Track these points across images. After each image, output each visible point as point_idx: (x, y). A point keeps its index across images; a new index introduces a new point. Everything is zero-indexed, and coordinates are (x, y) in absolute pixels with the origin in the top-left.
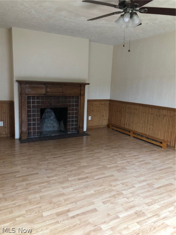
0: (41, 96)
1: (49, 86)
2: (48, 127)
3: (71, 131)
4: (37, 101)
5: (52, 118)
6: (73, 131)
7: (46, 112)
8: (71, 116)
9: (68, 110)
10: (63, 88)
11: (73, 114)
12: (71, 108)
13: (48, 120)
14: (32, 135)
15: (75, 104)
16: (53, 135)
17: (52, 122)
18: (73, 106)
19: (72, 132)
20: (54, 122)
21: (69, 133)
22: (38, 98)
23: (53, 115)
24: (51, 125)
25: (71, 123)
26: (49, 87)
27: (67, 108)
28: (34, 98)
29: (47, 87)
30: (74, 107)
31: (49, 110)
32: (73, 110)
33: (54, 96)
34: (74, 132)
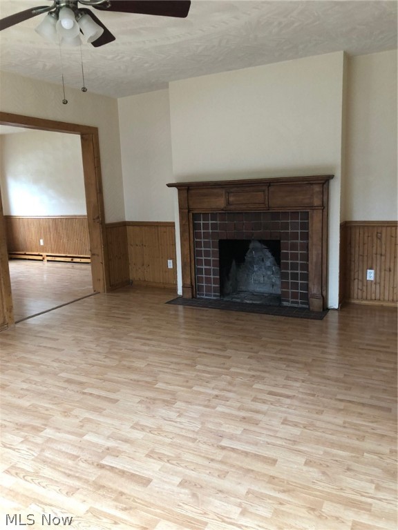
0: (220, 213)
1: (232, 190)
2: (259, 283)
3: (291, 300)
4: (211, 224)
5: (268, 264)
6: (297, 303)
7: (254, 249)
8: (290, 262)
9: (282, 246)
10: (264, 191)
11: (295, 257)
12: (289, 242)
13: (261, 268)
14: (205, 293)
15: (299, 231)
16: (248, 302)
17: (269, 273)
18: (295, 236)
19: (292, 302)
20: (273, 274)
21: (285, 304)
22: (214, 217)
23: (269, 258)
24: (266, 278)
25: (290, 281)
26: (232, 192)
27: (279, 241)
28: (206, 216)
29: (228, 193)
30: (299, 241)
31: (258, 245)
32: (294, 247)
33: (246, 213)
34: (300, 305)
